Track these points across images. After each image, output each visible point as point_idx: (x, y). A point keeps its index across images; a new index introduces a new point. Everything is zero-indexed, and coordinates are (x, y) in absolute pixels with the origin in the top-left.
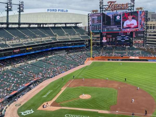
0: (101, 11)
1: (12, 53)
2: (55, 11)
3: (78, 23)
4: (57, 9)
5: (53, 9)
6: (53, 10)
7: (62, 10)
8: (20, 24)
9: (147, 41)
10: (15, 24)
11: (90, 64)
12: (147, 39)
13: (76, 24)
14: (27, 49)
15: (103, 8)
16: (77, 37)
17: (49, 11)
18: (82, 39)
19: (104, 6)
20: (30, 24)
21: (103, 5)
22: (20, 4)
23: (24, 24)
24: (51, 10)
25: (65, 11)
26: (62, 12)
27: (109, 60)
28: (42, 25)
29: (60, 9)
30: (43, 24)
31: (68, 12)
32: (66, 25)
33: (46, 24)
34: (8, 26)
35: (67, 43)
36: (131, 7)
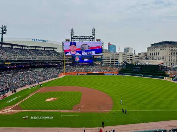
0: (72, 40)
3: (55, 48)
4: (40, 40)
6: (37, 40)
8: (2, 44)
11: (62, 77)
12: (104, 62)
13: (53, 49)
14: (6, 63)
15: (73, 38)
16: (54, 57)
17: (33, 41)
20: (12, 45)
21: (73, 37)
22: (3, 27)
24: (35, 40)
25: (46, 41)
26: (44, 42)
27: (77, 74)
28: (24, 48)
30: (25, 46)
32: (45, 49)
35: (45, 62)
36: (93, 38)
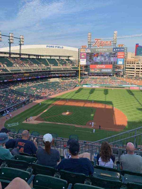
0: (89, 47)
1: (12, 77)
2: (53, 47)
3: (70, 56)
4: (55, 46)
5: (51, 45)
7: (59, 47)
8: (21, 55)
9: (126, 73)
10: (17, 54)
12: (126, 72)
13: (68, 58)
14: (25, 75)
15: (91, 45)
17: (48, 47)
18: (72, 70)
19: (92, 43)
20: (29, 55)
23: (24, 54)
25: (61, 47)
26: (59, 48)
29: (57, 46)
30: (41, 56)
31: (63, 49)
32: (60, 57)
33: (43, 56)
34: (10, 56)
